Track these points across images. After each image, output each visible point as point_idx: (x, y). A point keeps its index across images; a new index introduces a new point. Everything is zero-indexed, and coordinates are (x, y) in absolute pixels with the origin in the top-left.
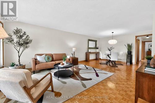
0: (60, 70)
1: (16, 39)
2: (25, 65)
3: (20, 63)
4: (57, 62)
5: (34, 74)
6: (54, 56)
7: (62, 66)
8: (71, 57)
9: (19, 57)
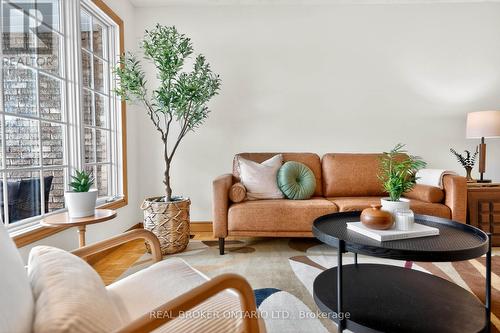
0: (363, 260)
1: (154, 80)
2: (189, 203)
3: (169, 191)
4: (344, 205)
5: (222, 253)
6: (328, 167)
7: (376, 236)
8: (458, 181)
9: (168, 161)
